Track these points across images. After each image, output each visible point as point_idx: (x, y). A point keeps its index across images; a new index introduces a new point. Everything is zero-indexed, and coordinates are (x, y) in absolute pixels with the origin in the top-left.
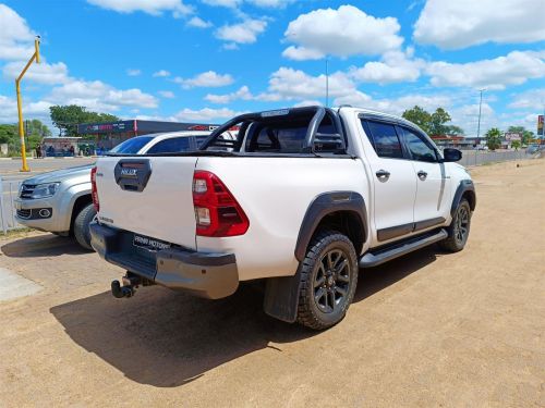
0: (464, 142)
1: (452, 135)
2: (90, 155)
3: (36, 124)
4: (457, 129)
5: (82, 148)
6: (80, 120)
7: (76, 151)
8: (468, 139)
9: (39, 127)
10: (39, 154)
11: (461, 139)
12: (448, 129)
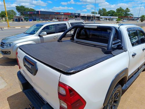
0: (133, 18)
1: (130, 16)
2: (27, 21)
3: (12, 11)
4: (132, 15)
5: (25, 19)
6: (24, 10)
7: (23, 20)
8: (135, 18)
9: (13, 12)
10: (13, 21)
11: (133, 17)
12: (129, 14)
